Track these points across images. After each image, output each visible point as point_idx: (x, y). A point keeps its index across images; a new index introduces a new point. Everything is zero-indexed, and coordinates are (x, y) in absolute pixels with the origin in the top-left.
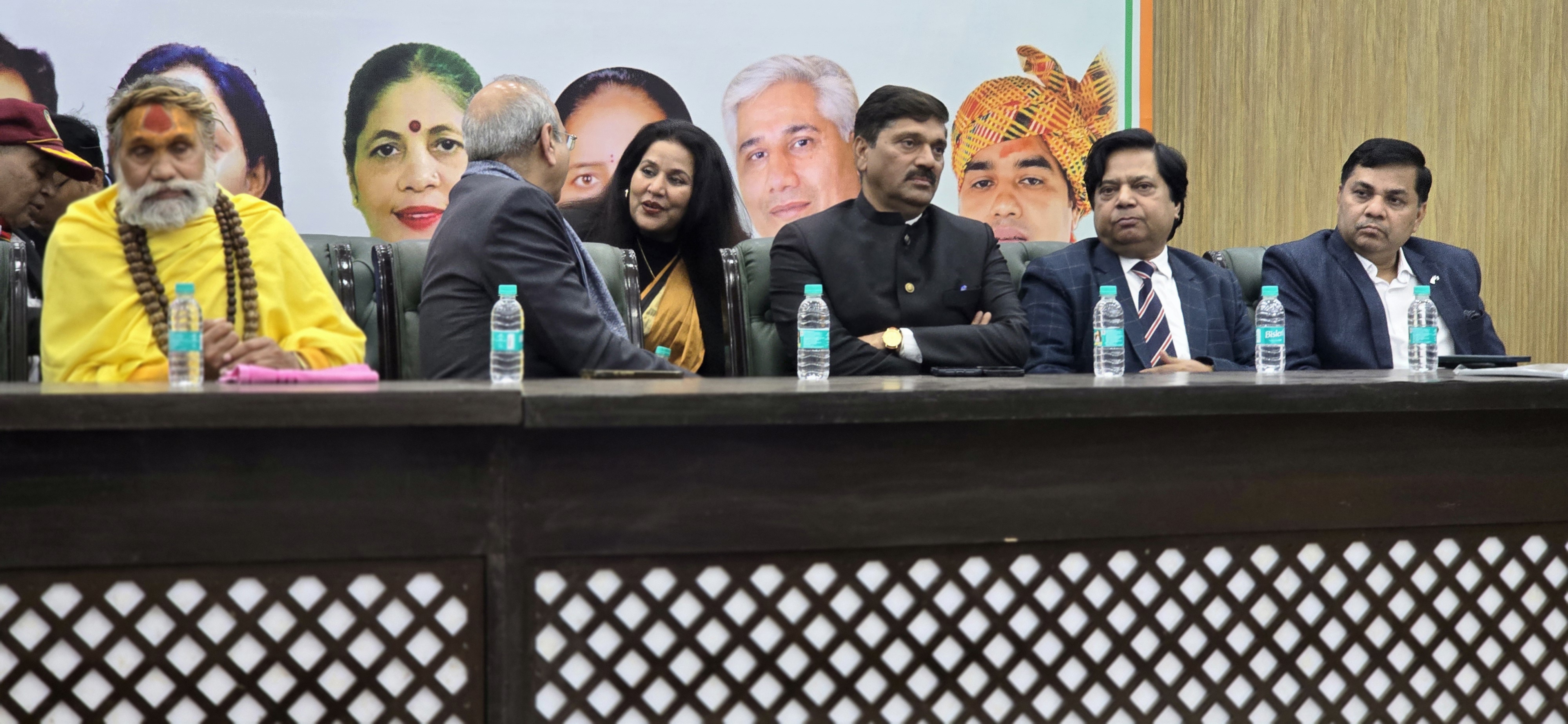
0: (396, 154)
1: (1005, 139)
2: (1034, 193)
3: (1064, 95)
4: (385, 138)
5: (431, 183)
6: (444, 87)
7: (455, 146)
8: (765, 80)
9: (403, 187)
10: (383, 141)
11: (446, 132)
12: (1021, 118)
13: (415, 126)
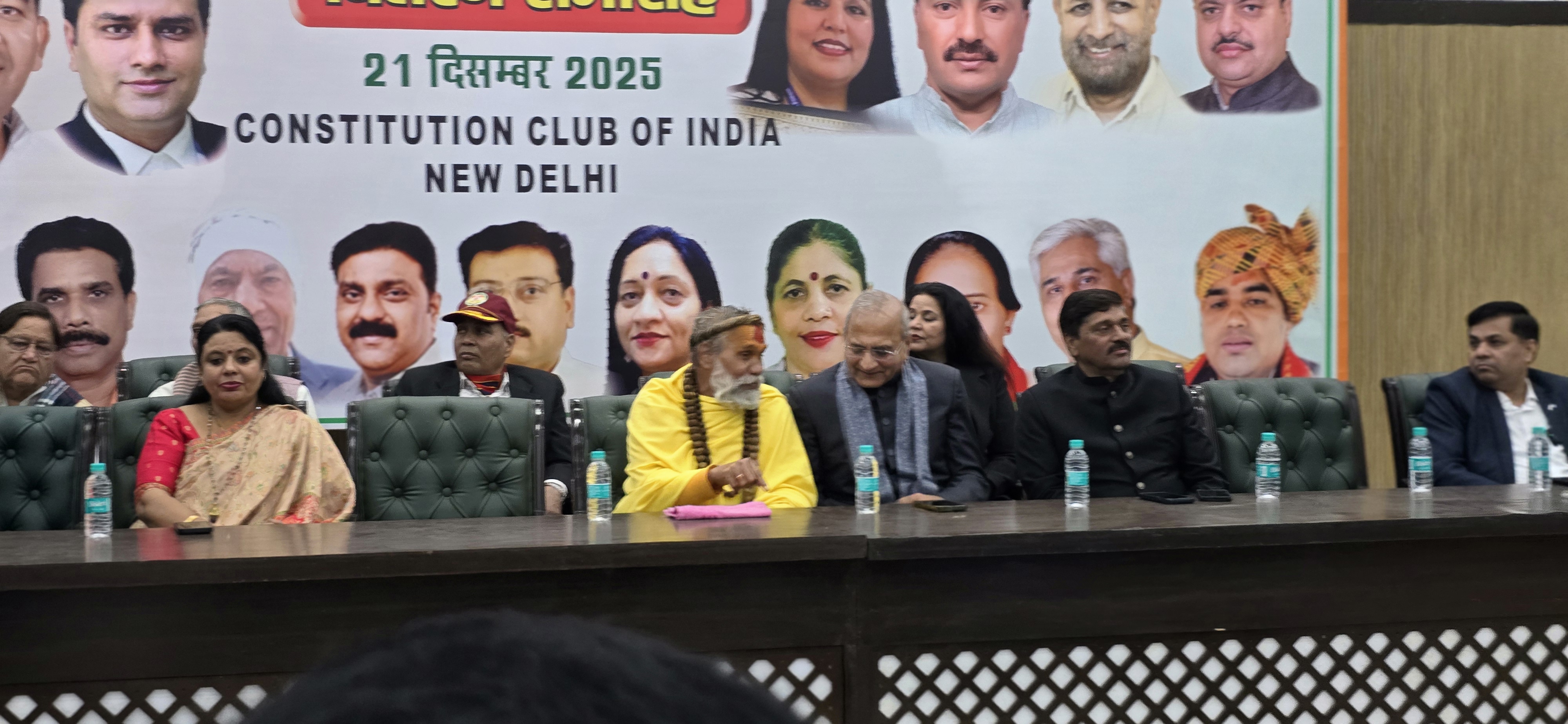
0: (802, 296)
1: (1236, 272)
2: (1258, 311)
3: (1280, 238)
4: (793, 285)
5: (826, 315)
6: (833, 249)
7: (842, 290)
8: (1060, 236)
9: (807, 317)
10: (793, 287)
11: (835, 280)
12: (1248, 257)
13: (814, 276)
